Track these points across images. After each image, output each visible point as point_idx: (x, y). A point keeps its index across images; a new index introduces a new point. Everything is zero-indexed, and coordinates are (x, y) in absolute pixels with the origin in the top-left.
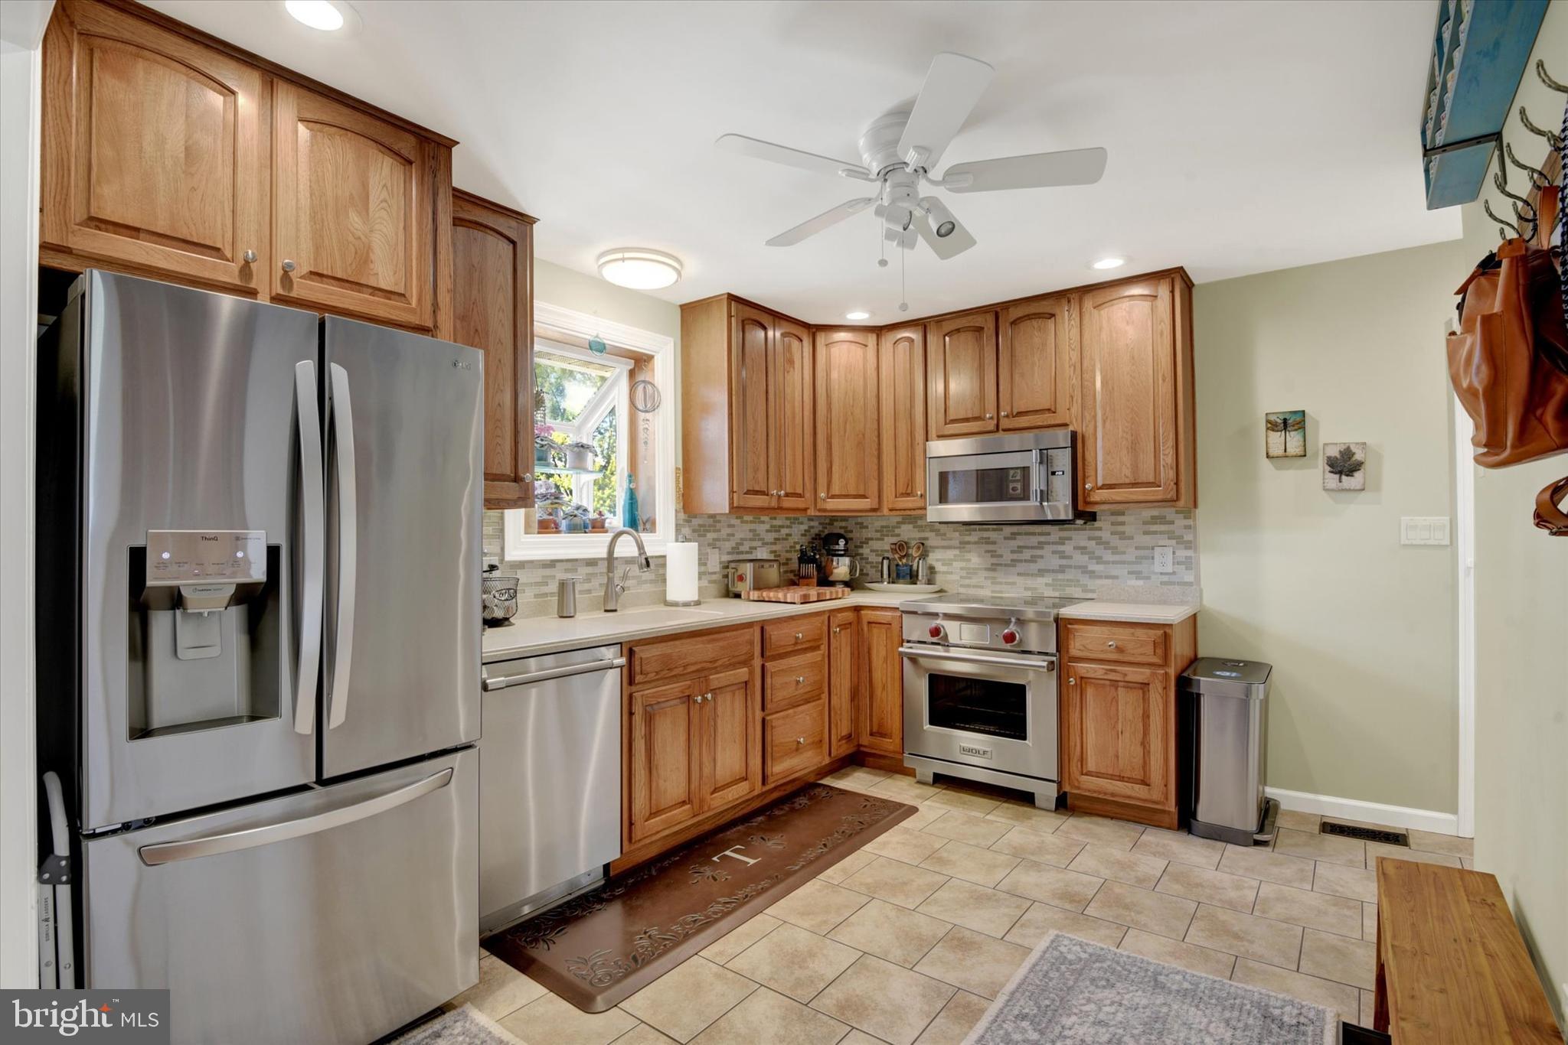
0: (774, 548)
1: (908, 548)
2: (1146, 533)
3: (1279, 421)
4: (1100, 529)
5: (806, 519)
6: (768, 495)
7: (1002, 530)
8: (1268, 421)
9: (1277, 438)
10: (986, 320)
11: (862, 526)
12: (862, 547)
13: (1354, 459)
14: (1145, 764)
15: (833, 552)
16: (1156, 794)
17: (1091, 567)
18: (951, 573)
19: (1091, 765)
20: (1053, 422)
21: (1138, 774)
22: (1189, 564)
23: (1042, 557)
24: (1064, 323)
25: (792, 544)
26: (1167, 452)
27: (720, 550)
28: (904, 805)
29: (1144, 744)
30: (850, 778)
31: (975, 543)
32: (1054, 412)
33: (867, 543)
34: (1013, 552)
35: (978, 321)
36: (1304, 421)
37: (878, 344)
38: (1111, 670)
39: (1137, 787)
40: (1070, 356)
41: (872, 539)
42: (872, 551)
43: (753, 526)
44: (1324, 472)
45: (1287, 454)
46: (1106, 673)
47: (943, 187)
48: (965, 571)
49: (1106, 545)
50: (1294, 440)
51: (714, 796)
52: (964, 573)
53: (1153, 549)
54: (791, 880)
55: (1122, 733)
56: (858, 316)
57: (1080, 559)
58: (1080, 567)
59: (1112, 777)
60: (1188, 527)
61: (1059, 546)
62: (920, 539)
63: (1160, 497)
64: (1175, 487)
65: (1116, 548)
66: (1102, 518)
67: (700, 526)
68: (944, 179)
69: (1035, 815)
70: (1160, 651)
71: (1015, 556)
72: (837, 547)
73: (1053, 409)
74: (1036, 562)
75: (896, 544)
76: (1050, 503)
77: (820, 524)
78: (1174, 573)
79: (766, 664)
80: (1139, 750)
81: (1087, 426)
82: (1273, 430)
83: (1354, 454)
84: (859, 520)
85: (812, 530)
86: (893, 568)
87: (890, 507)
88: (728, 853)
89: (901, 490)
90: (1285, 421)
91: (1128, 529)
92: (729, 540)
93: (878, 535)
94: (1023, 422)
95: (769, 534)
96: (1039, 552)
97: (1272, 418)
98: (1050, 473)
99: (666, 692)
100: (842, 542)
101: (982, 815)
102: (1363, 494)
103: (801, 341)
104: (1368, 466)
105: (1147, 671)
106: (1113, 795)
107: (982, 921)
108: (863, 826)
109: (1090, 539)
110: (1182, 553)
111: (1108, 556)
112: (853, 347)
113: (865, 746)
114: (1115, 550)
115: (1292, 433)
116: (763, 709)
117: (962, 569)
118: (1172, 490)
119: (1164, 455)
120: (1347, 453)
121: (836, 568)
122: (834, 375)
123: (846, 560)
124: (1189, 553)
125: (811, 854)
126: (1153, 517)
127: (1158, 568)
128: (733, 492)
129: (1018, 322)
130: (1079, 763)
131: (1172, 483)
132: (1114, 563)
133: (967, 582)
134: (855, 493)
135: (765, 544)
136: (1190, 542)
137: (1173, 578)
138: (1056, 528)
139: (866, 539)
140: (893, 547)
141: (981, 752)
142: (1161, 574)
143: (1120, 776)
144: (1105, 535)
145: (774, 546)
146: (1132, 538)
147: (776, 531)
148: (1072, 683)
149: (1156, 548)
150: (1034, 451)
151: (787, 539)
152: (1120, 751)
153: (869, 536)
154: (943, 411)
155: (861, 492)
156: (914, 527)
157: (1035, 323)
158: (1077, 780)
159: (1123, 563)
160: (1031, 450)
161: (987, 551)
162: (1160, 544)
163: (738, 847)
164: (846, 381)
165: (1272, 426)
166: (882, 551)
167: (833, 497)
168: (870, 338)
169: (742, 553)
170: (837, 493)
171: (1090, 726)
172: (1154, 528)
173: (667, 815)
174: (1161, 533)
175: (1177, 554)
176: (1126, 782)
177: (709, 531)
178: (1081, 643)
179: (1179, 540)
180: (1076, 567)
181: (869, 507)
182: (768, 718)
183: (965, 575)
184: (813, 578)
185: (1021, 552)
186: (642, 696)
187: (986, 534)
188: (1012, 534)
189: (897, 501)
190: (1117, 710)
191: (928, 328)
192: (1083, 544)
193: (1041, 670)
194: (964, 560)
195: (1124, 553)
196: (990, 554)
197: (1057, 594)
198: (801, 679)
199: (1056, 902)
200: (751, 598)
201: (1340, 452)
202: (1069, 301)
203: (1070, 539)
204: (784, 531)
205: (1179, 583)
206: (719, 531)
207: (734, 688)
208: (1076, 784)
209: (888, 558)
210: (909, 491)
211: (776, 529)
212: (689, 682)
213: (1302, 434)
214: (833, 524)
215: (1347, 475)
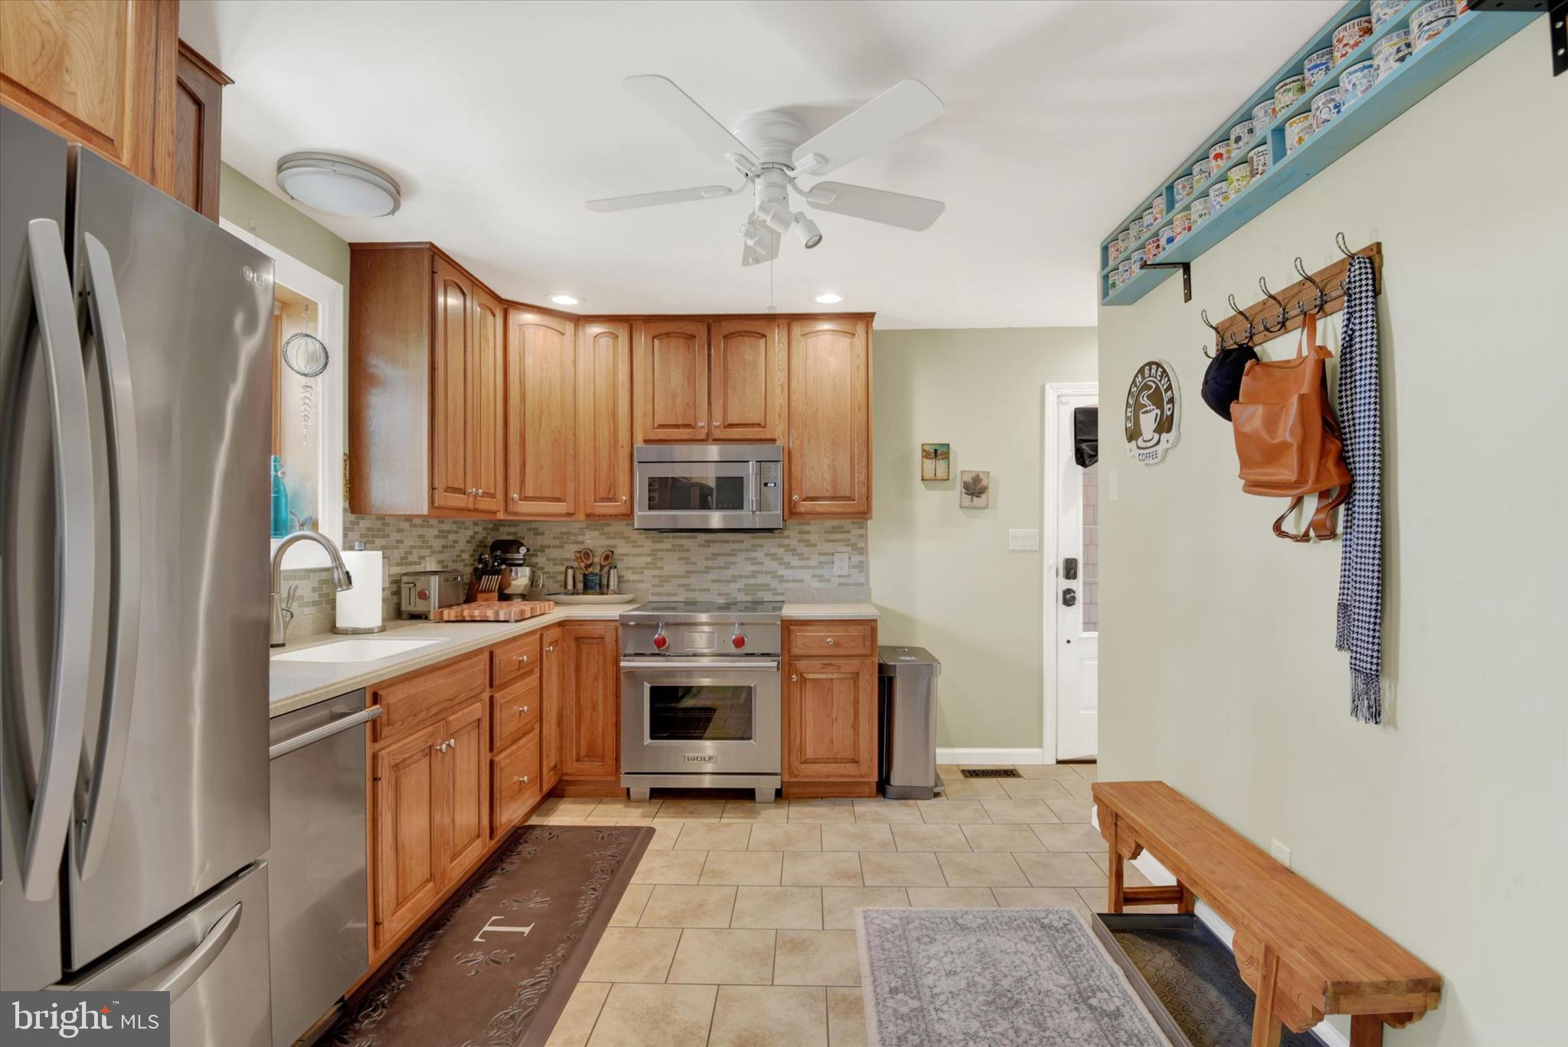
0: (442, 557)
1: (593, 556)
2: (826, 541)
3: (931, 450)
4: (788, 537)
5: (472, 523)
6: (465, 494)
7: (696, 537)
8: (923, 450)
9: (929, 464)
10: (698, 330)
11: (537, 533)
12: (536, 556)
13: (981, 484)
14: (856, 746)
15: (511, 562)
16: (863, 770)
17: (780, 573)
18: (642, 582)
19: (810, 754)
20: (763, 437)
21: (849, 754)
22: (862, 567)
23: (735, 563)
24: (774, 344)
25: (459, 553)
26: (860, 471)
27: (389, 560)
28: (642, 828)
29: (855, 727)
30: (558, 813)
31: (667, 550)
32: (764, 427)
33: (543, 551)
34: (707, 559)
35: (690, 328)
36: (949, 452)
37: (575, 335)
38: (828, 664)
39: (848, 766)
40: (779, 376)
41: (549, 547)
42: (548, 560)
43: (421, 531)
44: (961, 493)
45: (937, 478)
46: (823, 668)
47: (805, 199)
48: (657, 580)
49: (793, 551)
50: (941, 464)
51: (454, 863)
52: (656, 581)
53: (833, 554)
54: (587, 936)
55: (836, 719)
56: (565, 301)
57: (770, 564)
58: (771, 572)
59: (827, 761)
60: (861, 536)
61: (752, 553)
62: (607, 546)
63: (853, 510)
64: (866, 501)
65: (802, 554)
66: (791, 527)
67: (368, 529)
68: (810, 191)
69: (763, 809)
70: (868, 644)
71: (710, 563)
72: (516, 556)
73: (763, 425)
74: (728, 568)
75: (580, 552)
76: (762, 513)
77: (484, 529)
78: (849, 576)
79: (495, 695)
80: (850, 733)
81: (793, 443)
82: (927, 458)
83: (981, 480)
84: (533, 525)
85: (477, 536)
86: (580, 577)
87: (588, 512)
88: (487, 928)
89: (603, 493)
90: (936, 451)
91: (812, 538)
92: (397, 548)
93: (557, 542)
94: (735, 433)
95: (437, 540)
96: (732, 559)
97: (927, 448)
98: (762, 485)
99: (409, 746)
100: (523, 550)
101: (718, 820)
102: (986, 511)
103: (494, 316)
104: (991, 491)
105: (857, 662)
106: (827, 776)
107: (797, 917)
108: (618, 859)
109: (780, 546)
110: (856, 559)
111: (795, 562)
112: (550, 332)
113: (569, 775)
114: (801, 557)
115: (941, 462)
116: (491, 749)
117: (654, 577)
118: (864, 503)
119: (858, 473)
120: (977, 479)
121: (515, 579)
122: (529, 361)
123: (527, 571)
124: (862, 558)
125: (585, 904)
126: (834, 527)
127: (837, 571)
128: (433, 489)
129: (730, 336)
130: (799, 753)
131: (865, 498)
132: (800, 567)
133: (659, 590)
134: (550, 496)
135: (433, 552)
136: (863, 549)
137: (848, 580)
138: (749, 535)
139: (541, 546)
140: (578, 555)
141: (707, 759)
142: (840, 576)
143: (834, 758)
144: (793, 542)
145: (441, 555)
146: (815, 545)
147: (445, 537)
148: (794, 680)
149: (835, 554)
150: (751, 462)
151: (453, 547)
152: (834, 735)
153: (545, 543)
154: (651, 415)
155: (558, 495)
156: (600, 534)
157: (747, 340)
158: (797, 769)
159: (807, 567)
160: (747, 462)
161: (680, 559)
162: (839, 551)
163: (494, 918)
164: (542, 370)
165: (926, 455)
166: (561, 560)
167: (526, 499)
168: (567, 327)
169: (411, 564)
170: (531, 495)
171: (809, 717)
172: (833, 536)
173: (413, 900)
174: (840, 541)
175: (853, 559)
176: (840, 763)
177: (377, 536)
178: (802, 641)
179: (854, 546)
180: (767, 573)
181: (565, 511)
182: (497, 759)
183: (657, 583)
184: (494, 591)
185: (716, 559)
186: (389, 753)
187: (680, 542)
188: (706, 541)
189: (596, 506)
190: (833, 700)
191: (634, 327)
192: (773, 550)
193: (772, 670)
194: (657, 568)
195: (809, 559)
196: (683, 562)
197: (749, 598)
198: (526, 708)
199: (838, 883)
200: (446, 618)
201: (972, 478)
202: (778, 326)
203: (762, 546)
204: (452, 537)
205: (853, 585)
206: (388, 536)
207: (469, 728)
208: (796, 773)
209: (572, 568)
210: (611, 496)
211: (443, 534)
212: (430, 729)
213: (947, 462)
214: (498, 530)
215: (977, 496)
